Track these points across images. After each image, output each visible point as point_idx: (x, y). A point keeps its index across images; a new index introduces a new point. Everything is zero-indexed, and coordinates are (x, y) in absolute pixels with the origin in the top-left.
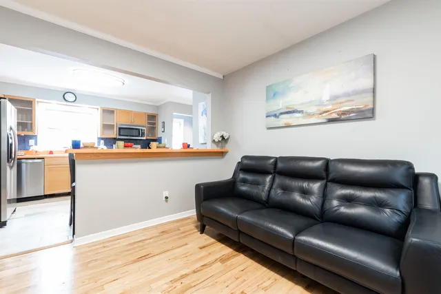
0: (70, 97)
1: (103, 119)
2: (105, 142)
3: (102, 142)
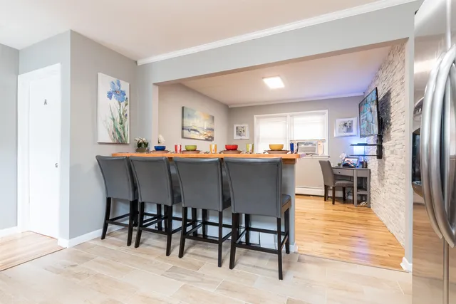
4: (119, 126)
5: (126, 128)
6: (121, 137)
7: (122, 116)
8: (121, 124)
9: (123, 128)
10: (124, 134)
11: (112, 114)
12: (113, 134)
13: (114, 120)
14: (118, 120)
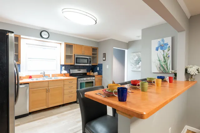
0: (45, 35)
1: (66, 51)
2: (65, 68)
3: (63, 67)
4: (163, 64)
5: (168, 64)
6: (165, 69)
7: (166, 58)
8: (165, 62)
9: (167, 64)
10: (167, 68)
11: (158, 58)
12: (159, 68)
13: (160, 61)
14: (162, 60)
